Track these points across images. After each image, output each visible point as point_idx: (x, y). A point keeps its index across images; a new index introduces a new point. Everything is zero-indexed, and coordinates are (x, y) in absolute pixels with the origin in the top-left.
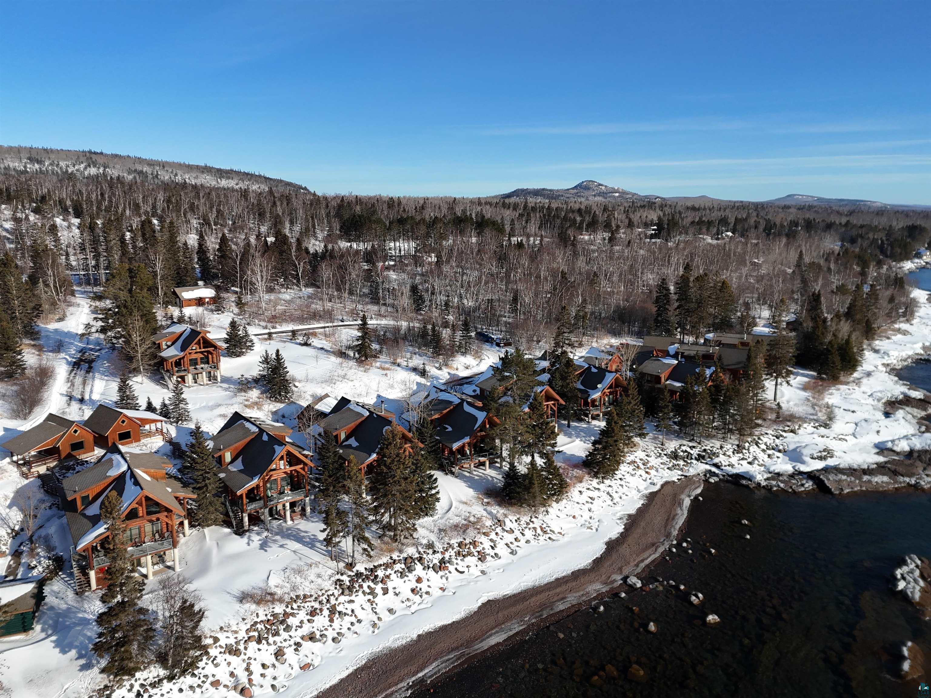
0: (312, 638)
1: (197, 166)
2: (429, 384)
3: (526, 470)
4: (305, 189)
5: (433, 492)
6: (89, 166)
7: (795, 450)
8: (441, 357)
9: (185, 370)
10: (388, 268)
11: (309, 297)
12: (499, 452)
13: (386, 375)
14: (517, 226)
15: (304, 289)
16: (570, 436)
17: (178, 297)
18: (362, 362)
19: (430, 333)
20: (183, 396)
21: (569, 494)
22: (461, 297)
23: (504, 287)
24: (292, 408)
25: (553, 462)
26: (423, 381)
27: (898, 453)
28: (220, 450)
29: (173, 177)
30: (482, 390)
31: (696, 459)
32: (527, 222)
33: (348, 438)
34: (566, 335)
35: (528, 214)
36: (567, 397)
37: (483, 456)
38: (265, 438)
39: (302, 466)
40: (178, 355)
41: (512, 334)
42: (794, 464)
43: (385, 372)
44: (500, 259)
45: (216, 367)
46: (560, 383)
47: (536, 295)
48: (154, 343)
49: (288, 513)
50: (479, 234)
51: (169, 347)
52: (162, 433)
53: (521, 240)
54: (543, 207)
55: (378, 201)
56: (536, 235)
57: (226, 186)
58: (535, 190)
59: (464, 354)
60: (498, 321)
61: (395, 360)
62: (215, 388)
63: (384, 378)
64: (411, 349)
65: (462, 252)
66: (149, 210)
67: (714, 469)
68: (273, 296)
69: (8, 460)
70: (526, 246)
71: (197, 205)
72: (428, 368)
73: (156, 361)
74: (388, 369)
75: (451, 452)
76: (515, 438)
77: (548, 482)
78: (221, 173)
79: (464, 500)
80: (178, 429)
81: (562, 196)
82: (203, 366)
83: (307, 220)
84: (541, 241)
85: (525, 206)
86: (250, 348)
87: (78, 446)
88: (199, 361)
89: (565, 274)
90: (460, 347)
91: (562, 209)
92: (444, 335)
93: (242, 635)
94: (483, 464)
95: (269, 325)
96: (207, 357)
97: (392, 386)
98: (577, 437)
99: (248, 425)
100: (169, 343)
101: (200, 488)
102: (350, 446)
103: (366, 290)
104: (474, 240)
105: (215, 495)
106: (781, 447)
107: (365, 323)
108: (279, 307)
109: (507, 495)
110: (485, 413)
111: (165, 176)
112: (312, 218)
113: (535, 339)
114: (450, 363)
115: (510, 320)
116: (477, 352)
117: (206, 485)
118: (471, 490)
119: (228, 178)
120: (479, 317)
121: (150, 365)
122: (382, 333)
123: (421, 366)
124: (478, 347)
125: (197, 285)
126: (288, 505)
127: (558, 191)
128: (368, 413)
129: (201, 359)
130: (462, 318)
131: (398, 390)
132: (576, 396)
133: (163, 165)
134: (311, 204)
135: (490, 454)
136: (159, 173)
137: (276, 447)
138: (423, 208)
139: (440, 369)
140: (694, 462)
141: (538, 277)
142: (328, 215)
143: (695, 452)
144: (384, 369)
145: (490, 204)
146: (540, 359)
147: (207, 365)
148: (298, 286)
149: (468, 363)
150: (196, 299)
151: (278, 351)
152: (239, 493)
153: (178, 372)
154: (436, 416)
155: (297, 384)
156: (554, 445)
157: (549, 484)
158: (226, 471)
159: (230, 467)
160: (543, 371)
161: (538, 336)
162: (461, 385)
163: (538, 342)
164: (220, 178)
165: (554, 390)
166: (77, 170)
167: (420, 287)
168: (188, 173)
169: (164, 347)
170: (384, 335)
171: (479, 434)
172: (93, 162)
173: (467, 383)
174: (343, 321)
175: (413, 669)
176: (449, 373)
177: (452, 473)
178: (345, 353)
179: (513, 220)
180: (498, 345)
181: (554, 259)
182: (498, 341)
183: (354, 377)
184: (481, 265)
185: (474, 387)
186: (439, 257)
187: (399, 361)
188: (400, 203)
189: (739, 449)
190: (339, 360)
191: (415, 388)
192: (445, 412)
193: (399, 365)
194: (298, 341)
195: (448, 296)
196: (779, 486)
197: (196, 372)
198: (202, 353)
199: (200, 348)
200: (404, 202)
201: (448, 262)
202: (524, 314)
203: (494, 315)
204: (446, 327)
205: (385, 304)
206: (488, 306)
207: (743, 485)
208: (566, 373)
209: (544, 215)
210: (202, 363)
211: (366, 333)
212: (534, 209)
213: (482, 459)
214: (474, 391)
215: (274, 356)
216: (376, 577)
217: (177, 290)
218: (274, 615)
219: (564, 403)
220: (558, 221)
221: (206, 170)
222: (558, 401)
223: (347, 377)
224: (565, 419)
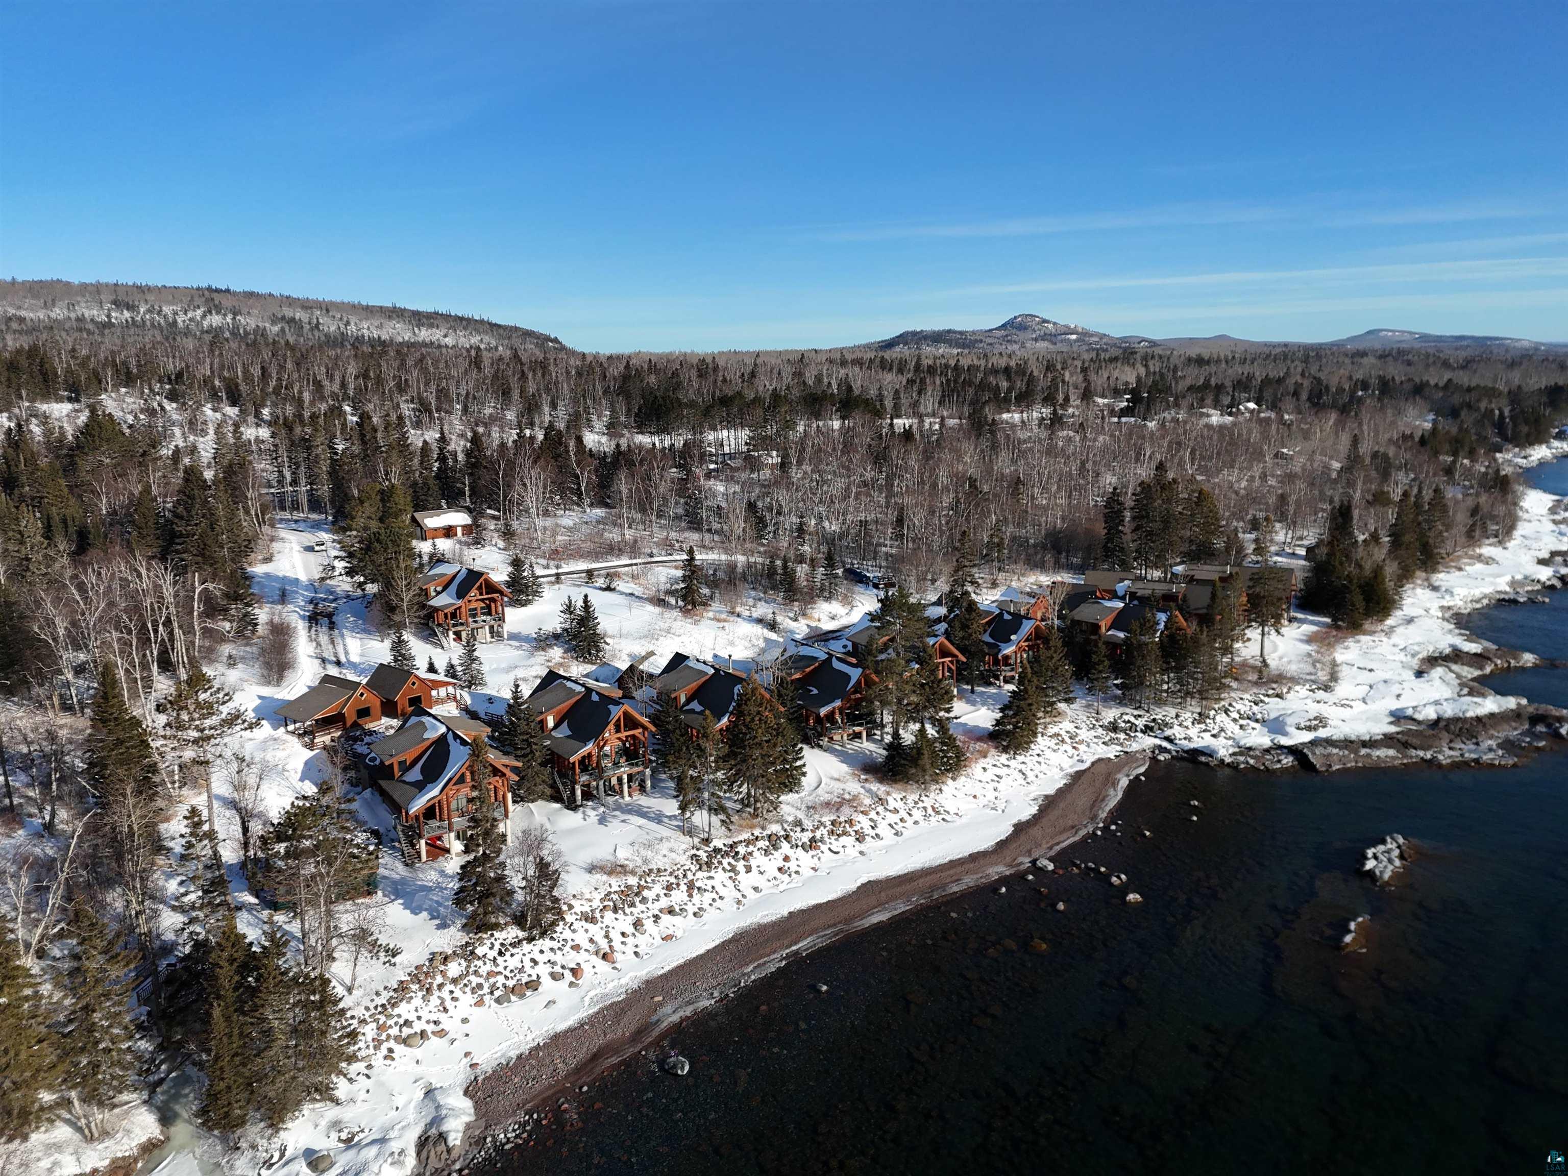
0: (671, 911)
1: (381, 307)
2: (781, 640)
3: (914, 739)
4: (556, 340)
5: (799, 763)
6: (210, 312)
7: (1277, 719)
8: (796, 604)
9: (462, 624)
11: (598, 522)
12: (878, 720)
13: (722, 628)
14: (904, 399)
15: (588, 510)
16: (973, 704)
17: (419, 525)
18: (688, 611)
19: (780, 571)
20: (476, 654)
21: (969, 771)
22: (820, 518)
23: (883, 502)
24: (606, 670)
25: (948, 730)
26: (773, 636)
27: (1419, 722)
28: (542, 713)
29: (342, 327)
30: (855, 644)
31: (1142, 731)
32: (919, 393)
33: (689, 701)
34: (967, 569)
35: (923, 380)
36: (970, 652)
37: (858, 725)
38: (595, 697)
39: (640, 730)
40: (454, 604)
41: (896, 571)
42: (1273, 736)
43: (721, 625)
44: (877, 459)
45: (502, 619)
46: (962, 635)
47: (930, 514)
48: (421, 589)
49: (626, 787)
51: (438, 593)
52: (455, 700)
53: (910, 425)
54: (947, 366)
56: (934, 415)
57: (427, 340)
59: (828, 599)
60: (876, 552)
61: (733, 608)
62: (502, 646)
63: (721, 633)
64: (754, 593)
65: (820, 450)
66: (336, 391)
67: (1165, 744)
68: (549, 522)
69: (282, 729)
70: (918, 435)
72: (779, 619)
73: (425, 612)
74: (725, 621)
75: (818, 720)
76: (900, 701)
77: (941, 754)
78: (419, 318)
79: (836, 776)
80: (473, 696)
81: (981, 342)
82: (484, 618)
85: (918, 365)
86: (538, 594)
87: (364, 713)
88: (479, 611)
89: (975, 481)
90: (822, 590)
91: (978, 368)
92: (799, 574)
93: (596, 903)
94: (858, 736)
95: (552, 563)
96: (489, 607)
97: (732, 643)
98: (982, 704)
99: (569, 684)
100: (439, 589)
101: (524, 756)
102: (692, 711)
103: (681, 511)
104: (836, 425)
105: (541, 764)
106: (1259, 716)
107: (692, 559)
108: (559, 538)
109: (890, 770)
110: (860, 670)
111: (330, 326)
113: (929, 577)
114: (809, 611)
115: (894, 551)
116: (846, 596)
117: (532, 752)
118: (844, 765)
119: (431, 326)
120: (847, 547)
121: (419, 617)
122: (711, 572)
123: (770, 616)
124: (848, 590)
125: (440, 507)
126: (625, 777)
128: (712, 671)
129: (482, 608)
130: (824, 548)
131: (741, 647)
132: (983, 652)
133: (327, 307)
134: (580, 375)
135: (867, 723)
136: (321, 321)
137: (611, 707)
139: (796, 620)
140: (1139, 735)
143: (1140, 723)
144: (719, 620)
145: (861, 363)
146: (934, 604)
147: (489, 618)
148: (579, 505)
149: (834, 612)
150: (444, 528)
151: (586, 600)
152: (572, 760)
153: (454, 625)
154: (797, 676)
155: (608, 640)
156: (948, 711)
157: (943, 758)
158: (550, 737)
159: (553, 733)
160: (939, 620)
161: (933, 574)
162: (827, 640)
163: (933, 580)
164: (418, 326)
165: (952, 643)
166: (191, 320)
167: (761, 505)
168: (367, 319)
169: (433, 594)
170: (714, 574)
171: (853, 697)
172: (216, 306)
173: (833, 639)
175: (786, 942)
176: (808, 626)
177: (820, 747)
178: (664, 600)
179: (897, 391)
180: (876, 586)
181: (959, 458)
182: (876, 581)
183: (682, 631)
185: (844, 642)
186: (785, 457)
187: (738, 609)
188: (716, 368)
189: (1202, 718)
190: (658, 610)
191: (763, 645)
192: (808, 670)
193: (739, 616)
194: (598, 585)
195: (801, 517)
196: (1247, 763)
197: (475, 625)
198: (482, 600)
199: (481, 594)
200: (722, 365)
201: (799, 464)
202: (913, 541)
203: (870, 543)
204: (801, 562)
205: (710, 531)
206: (860, 531)
207: (1201, 763)
208: (968, 621)
209: (948, 381)
210: (484, 614)
211: (693, 572)
212: (931, 370)
213: (857, 729)
214: (845, 647)
215: (580, 603)
216: (737, 853)
217: (417, 515)
218: (629, 887)
219: (965, 661)
220: (971, 391)
221: (395, 313)
222: (958, 657)
223: (672, 631)
224: (967, 684)
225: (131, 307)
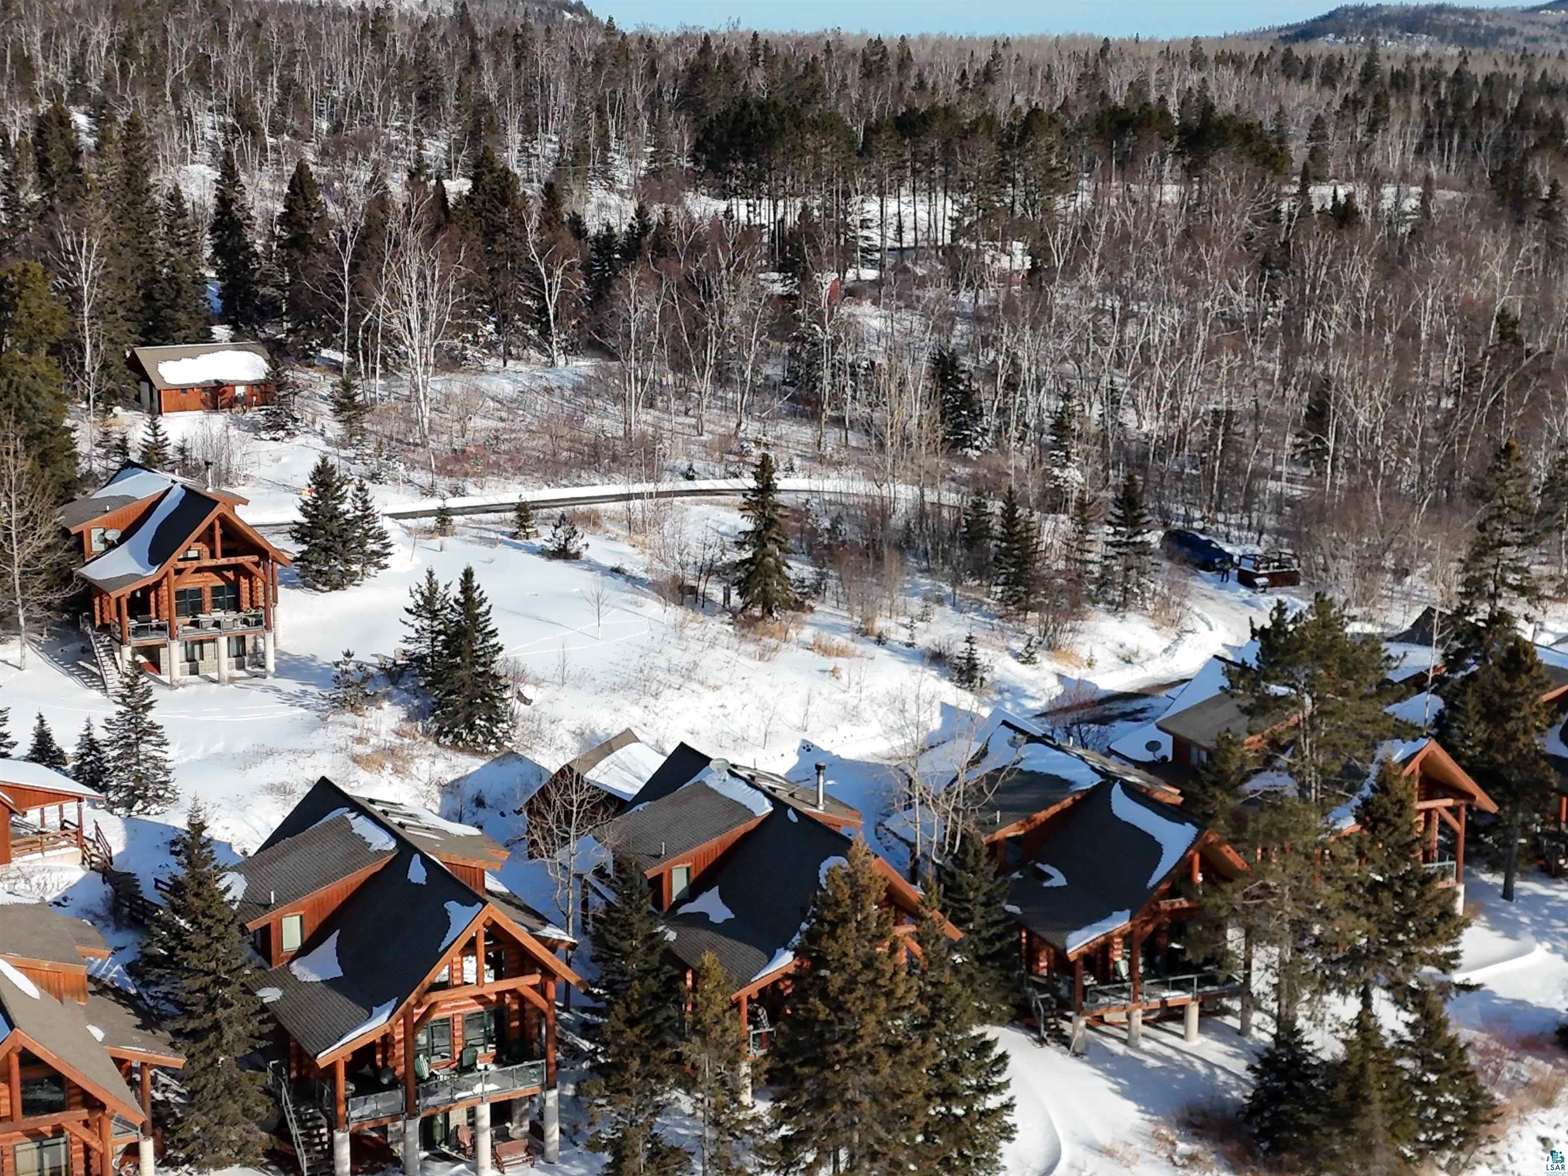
2: (986, 712)
3: (1340, 1048)
8: (1033, 616)
9: (160, 628)
10: (854, 292)
12: (1238, 976)
13: (834, 672)
14: (1335, 143)
16: (1511, 929)
17: (146, 377)
18: (751, 622)
19: (997, 528)
20: (151, 716)
22: (1113, 399)
23: (1276, 368)
24: (511, 772)
25: (1443, 1024)
26: (965, 700)
30: (1181, 745)
32: (1372, 128)
33: (695, 889)
34: (1510, 552)
35: (1380, 102)
36: (1507, 784)
37: (1178, 986)
38: (418, 874)
40: (137, 577)
41: (1300, 540)
43: (830, 663)
44: (1265, 263)
45: (263, 622)
46: (1481, 732)
47: (1399, 399)
48: (65, 533)
50: (1190, 172)
51: (111, 546)
53: (1349, 197)
54: (1436, 75)
55: (828, 51)
56: (1405, 177)
58: (1406, 10)
59: (1118, 607)
60: (1250, 494)
61: (867, 620)
62: (255, 693)
63: (827, 685)
64: (925, 582)
65: (1126, 237)
70: (1368, 218)
71: (219, 65)
72: (983, 655)
73: (68, 593)
74: (841, 652)
76: (1300, 928)
77: (1420, 1096)
81: (1512, 32)
82: (219, 615)
83: (580, 120)
84: (1425, 199)
85: (1369, 73)
86: (376, 559)
88: (208, 597)
89: (1515, 323)
90: (1103, 582)
91: (1509, 82)
92: (1046, 539)
95: (444, 482)
96: (235, 587)
97: (853, 715)
98: (1540, 935)
99: (360, 826)
100: (113, 535)
102: (702, 920)
103: (774, 370)
104: (1170, 193)
107: (766, 488)
109: (1265, 1135)
110: (1189, 830)
112: (600, 110)
113: (1389, 561)
114: (1064, 639)
115: (1297, 491)
116: (1166, 603)
120: (1179, 476)
121: (48, 606)
122: (827, 524)
123: (961, 648)
124: (1172, 585)
127: (1496, 13)
128: (766, 808)
129: (216, 590)
130: (1117, 477)
131: (875, 728)
132: (1543, 784)
134: (598, 64)
135: (1204, 981)
137: (453, 907)
138: (988, 75)
139: (1028, 659)
141: (1409, 332)
142: (653, 101)
144: (826, 651)
145: (1236, 61)
146: (1406, 637)
147: (232, 615)
148: (540, 349)
149: (1131, 643)
150: (204, 387)
151: (468, 574)
153: (137, 632)
154: (1010, 831)
155: (528, 691)
156: (1447, 963)
157: (1423, 1105)
160: (1417, 683)
161: (1401, 554)
162: (1104, 720)
163: (1401, 573)
165: (1457, 758)
167: (967, 362)
169: (98, 547)
170: (833, 530)
171: (1164, 905)
173: (1125, 716)
174: (691, 478)
176: (1061, 677)
177: (1064, 1040)
178: (693, 590)
179: (1318, 123)
180: (1247, 580)
181: (1474, 268)
182: (1247, 566)
183: (725, 675)
184: (1192, 284)
185: (1150, 732)
186: (1038, 253)
187: (881, 624)
188: (905, 61)
190: (675, 613)
191: (936, 723)
192: (1042, 816)
193: (880, 641)
194: (537, 542)
195: (1067, 397)
197: (197, 634)
198: (217, 570)
199: (213, 556)
200: (920, 55)
201: (1071, 271)
202: (1351, 468)
203: (1236, 469)
204: (1054, 509)
205: (838, 421)
206: (1213, 437)
208: (1504, 695)
209: (1440, 104)
210: (216, 604)
211: (770, 523)
212: (1400, 81)
213: (1173, 996)
214: (1153, 746)
215: (455, 592)
219: (1492, 808)
220: (1494, 128)
222: (1471, 797)
223: (700, 674)
224: (1493, 868)
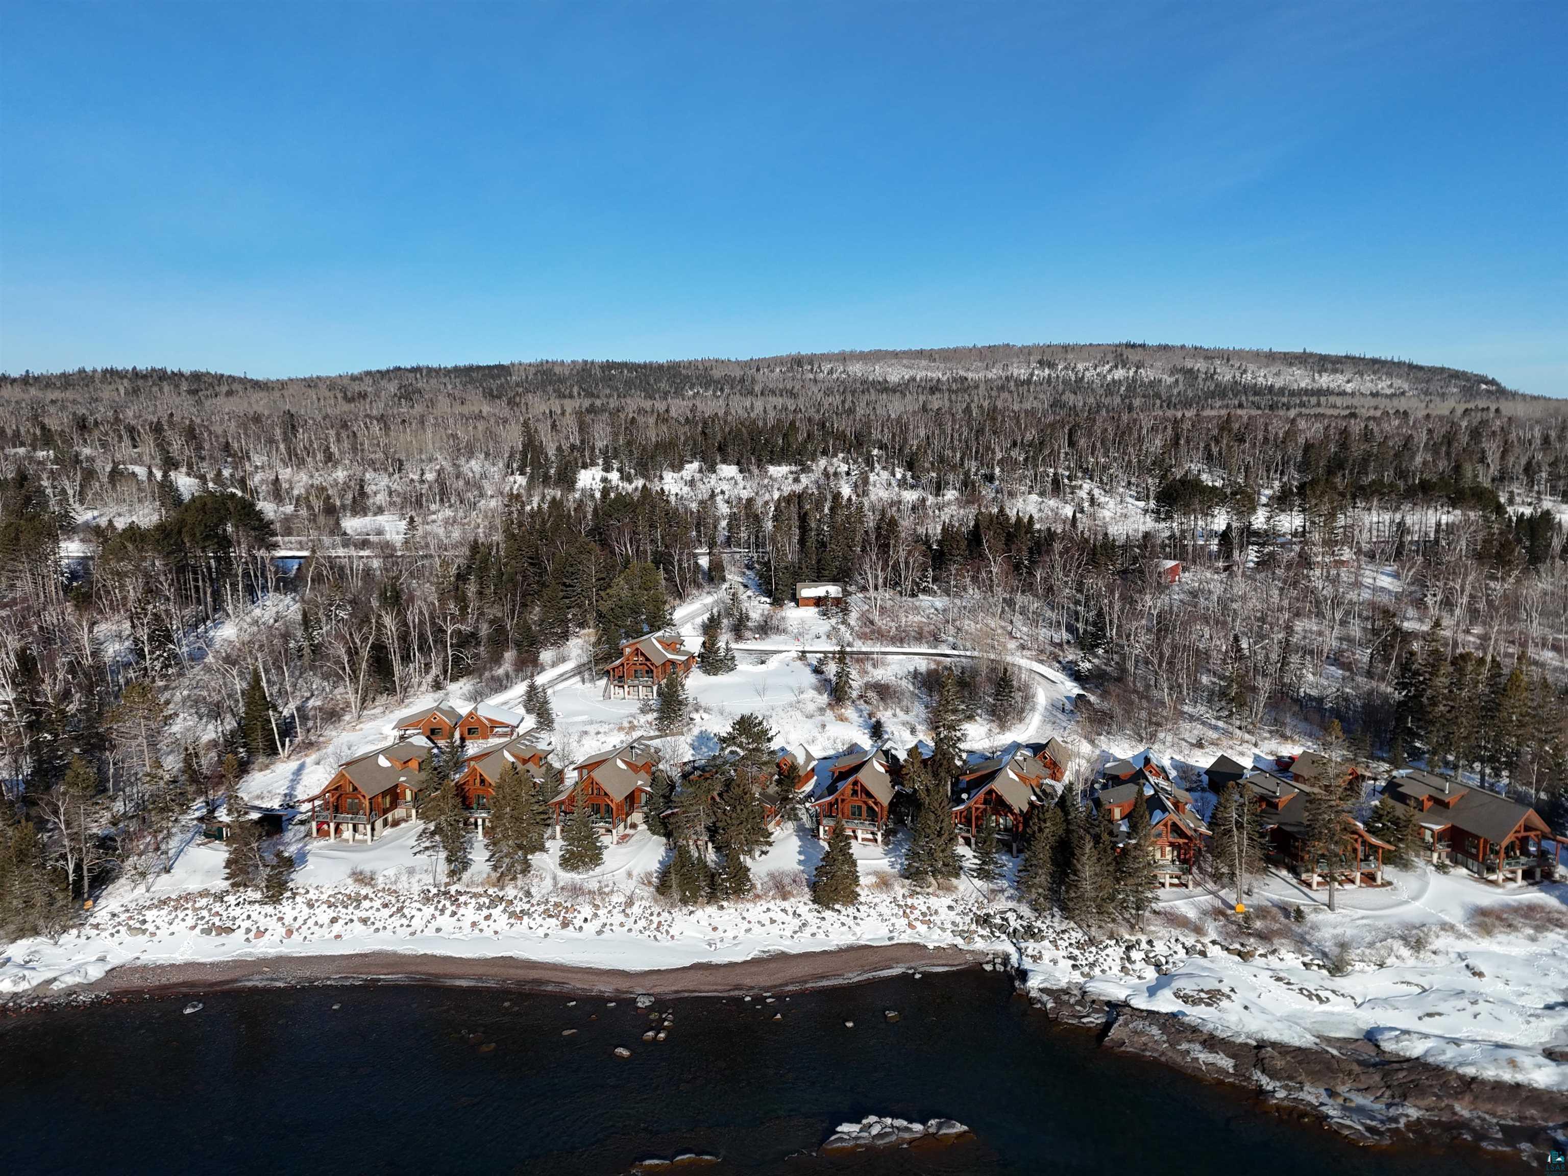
1: (1285, 354)
4: (1493, 382)
6: (1116, 367)
9: (622, 681)
29: (1238, 375)
78: (1325, 363)
111: (1226, 375)
119: (1335, 371)
133: (1226, 356)
136: (1218, 370)
164: (1320, 372)
166: (1098, 375)
168: (1267, 366)
172: (1122, 361)
197: (632, 684)
199: (640, 660)
221: (1303, 359)
225: (1052, 365)
